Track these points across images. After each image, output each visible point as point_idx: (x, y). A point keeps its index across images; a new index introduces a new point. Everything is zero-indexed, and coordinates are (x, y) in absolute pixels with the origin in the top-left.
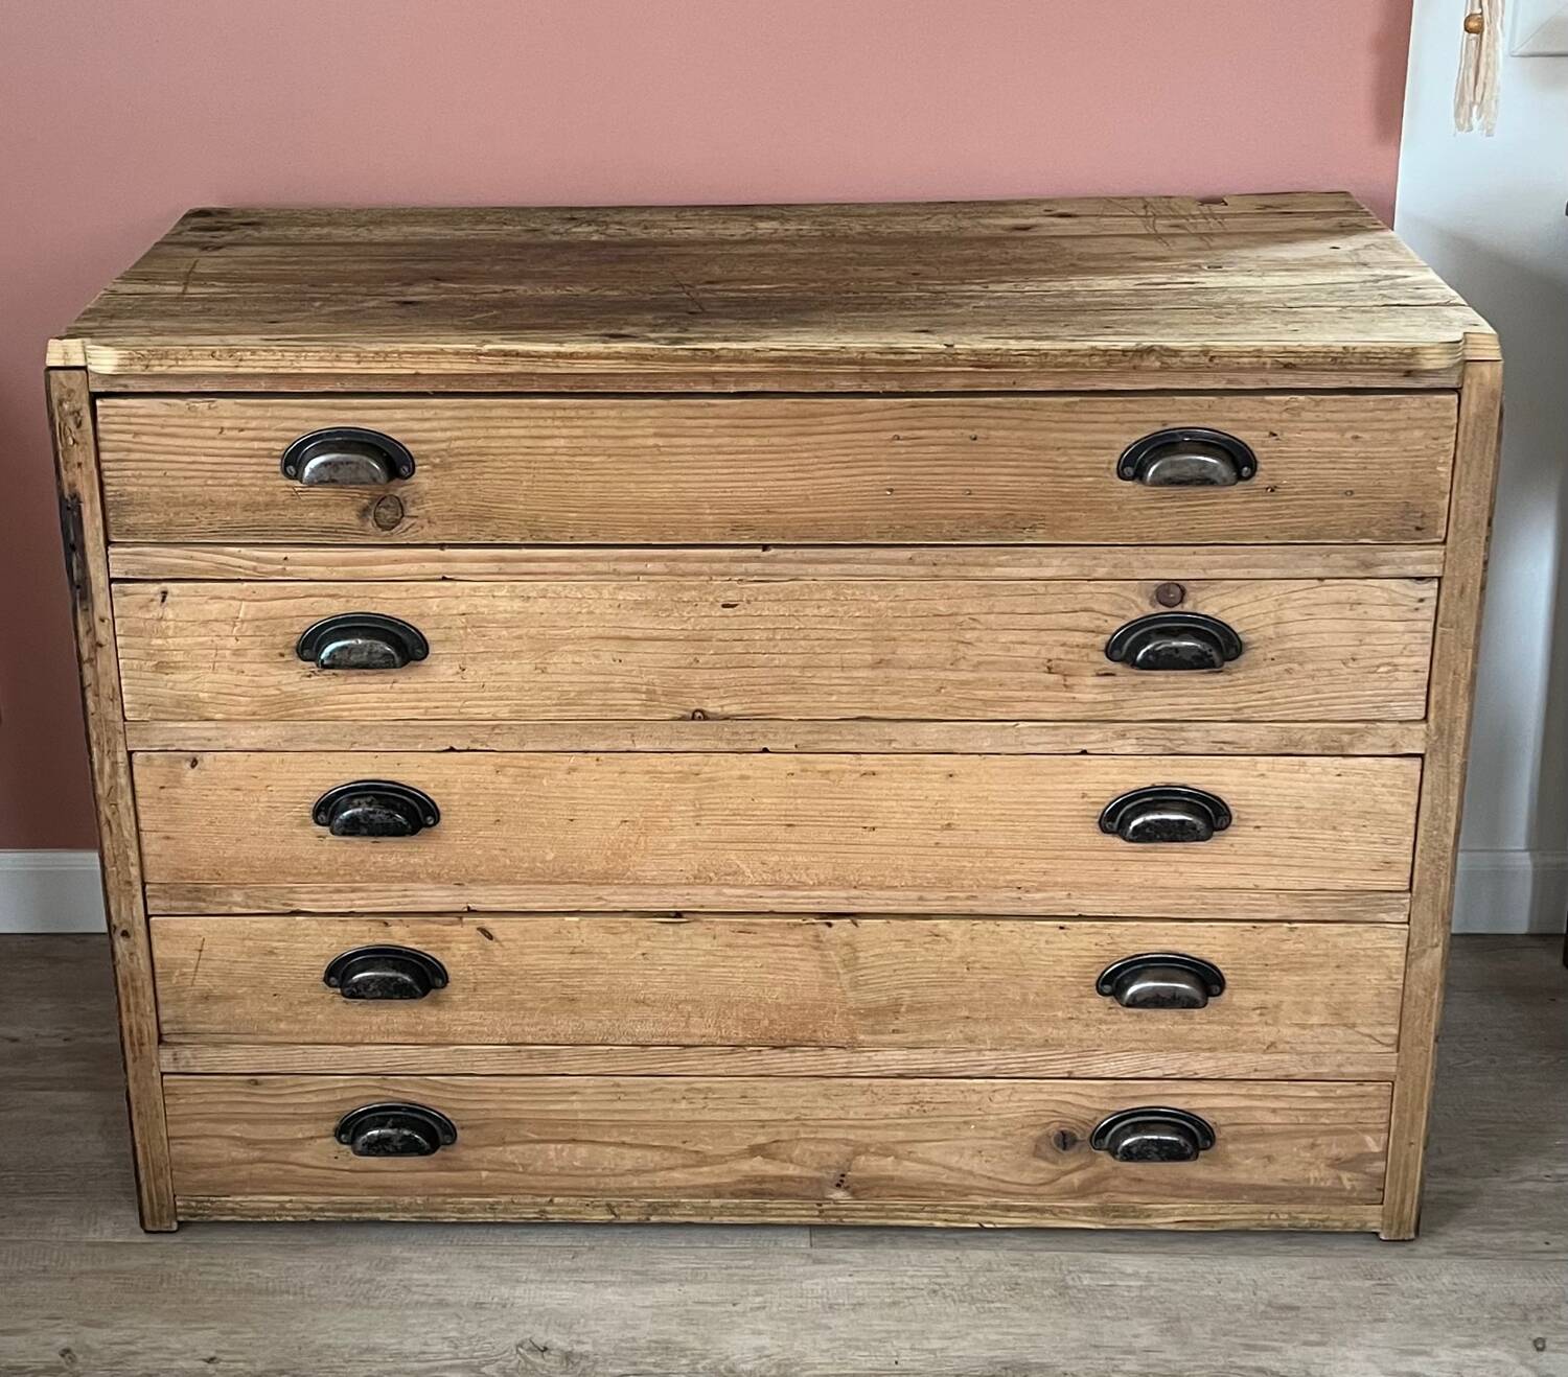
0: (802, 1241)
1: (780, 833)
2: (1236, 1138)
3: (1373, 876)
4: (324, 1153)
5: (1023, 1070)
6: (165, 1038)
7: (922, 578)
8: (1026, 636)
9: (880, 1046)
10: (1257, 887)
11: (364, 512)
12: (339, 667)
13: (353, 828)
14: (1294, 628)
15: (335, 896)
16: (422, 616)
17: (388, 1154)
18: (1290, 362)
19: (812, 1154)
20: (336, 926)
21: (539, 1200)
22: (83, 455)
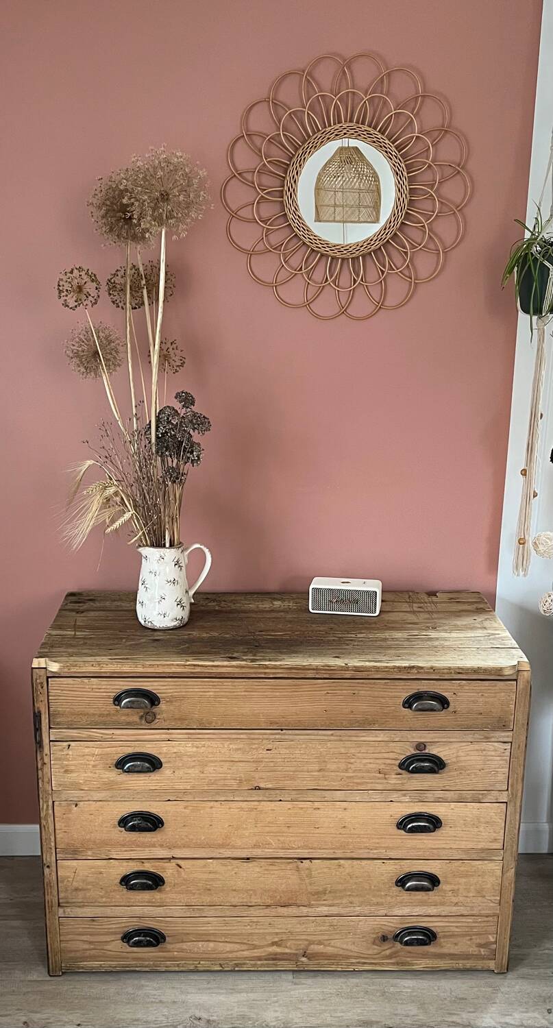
0: (290, 976)
1: (285, 829)
2: (445, 937)
3: (490, 844)
4: (118, 946)
5: (370, 913)
6: (61, 905)
7: (335, 741)
8: (372, 761)
9: (318, 906)
10: (451, 848)
11: (141, 717)
12: (131, 772)
13: (133, 829)
14: (463, 758)
15: (126, 853)
16: (160, 753)
17: (142, 946)
18: (460, 671)
19: (295, 944)
20: (125, 863)
21: (195, 962)
22: (43, 698)
